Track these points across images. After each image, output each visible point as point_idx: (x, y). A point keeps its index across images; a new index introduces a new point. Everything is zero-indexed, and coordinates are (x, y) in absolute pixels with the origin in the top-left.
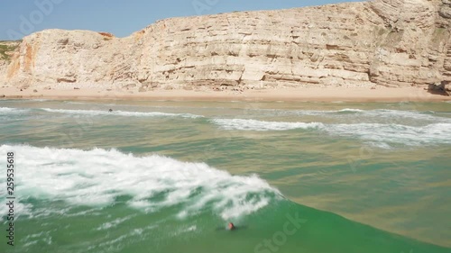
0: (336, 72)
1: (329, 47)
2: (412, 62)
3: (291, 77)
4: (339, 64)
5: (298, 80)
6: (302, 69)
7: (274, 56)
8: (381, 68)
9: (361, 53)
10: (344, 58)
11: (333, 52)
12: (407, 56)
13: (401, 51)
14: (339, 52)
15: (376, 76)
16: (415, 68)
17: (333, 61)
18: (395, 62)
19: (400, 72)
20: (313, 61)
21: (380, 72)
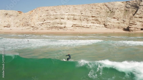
0: (94, 24)
1: (92, 17)
2: (118, 21)
3: (81, 26)
4: (96, 22)
5: (83, 27)
6: (84, 23)
7: (75, 19)
8: (108, 23)
9: (102, 19)
10: (97, 20)
11: (94, 18)
12: (116, 20)
13: (114, 18)
14: (96, 18)
15: (107, 26)
16: (119, 23)
17: (94, 21)
18: (113, 21)
19: (114, 25)
20: (88, 21)
21: (108, 25)
